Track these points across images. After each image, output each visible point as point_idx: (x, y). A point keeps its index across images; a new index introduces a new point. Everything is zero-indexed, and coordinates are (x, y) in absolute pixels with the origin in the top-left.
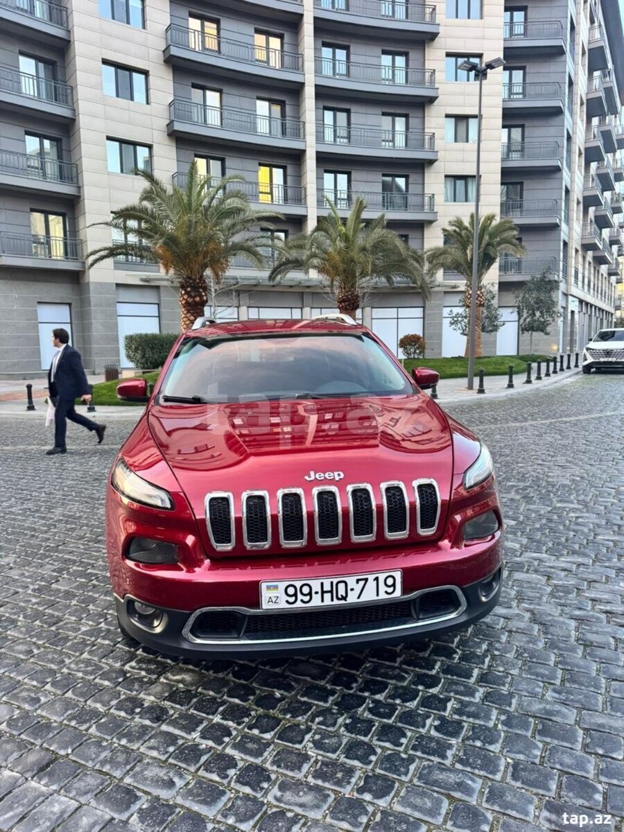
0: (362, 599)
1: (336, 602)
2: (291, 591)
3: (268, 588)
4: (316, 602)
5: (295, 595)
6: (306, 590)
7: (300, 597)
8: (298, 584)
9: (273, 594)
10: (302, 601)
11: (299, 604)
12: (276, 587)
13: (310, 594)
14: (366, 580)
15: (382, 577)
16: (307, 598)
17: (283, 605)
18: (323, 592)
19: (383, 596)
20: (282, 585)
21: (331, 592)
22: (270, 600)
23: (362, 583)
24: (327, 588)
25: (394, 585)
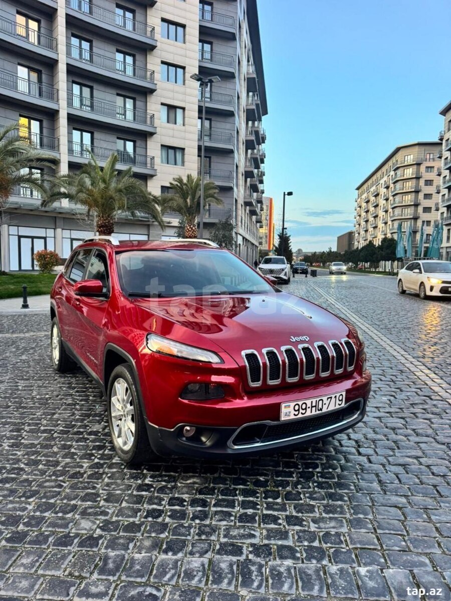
0: (329, 409)
1: (318, 412)
2: (297, 408)
3: (285, 407)
4: (308, 413)
5: (299, 410)
6: (304, 406)
7: (301, 411)
8: (300, 403)
9: (287, 410)
10: (302, 413)
11: (300, 416)
12: (289, 406)
13: (306, 409)
14: (331, 398)
15: (338, 395)
16: (304, 412)
17: (292, 417)
18: (312, 407)
19: (338, 407)
20: (292, 404)
21: (316, 406)
22: (286, 415)
23: (329, 399)
24: (314, 404)
25: (342, 400)
